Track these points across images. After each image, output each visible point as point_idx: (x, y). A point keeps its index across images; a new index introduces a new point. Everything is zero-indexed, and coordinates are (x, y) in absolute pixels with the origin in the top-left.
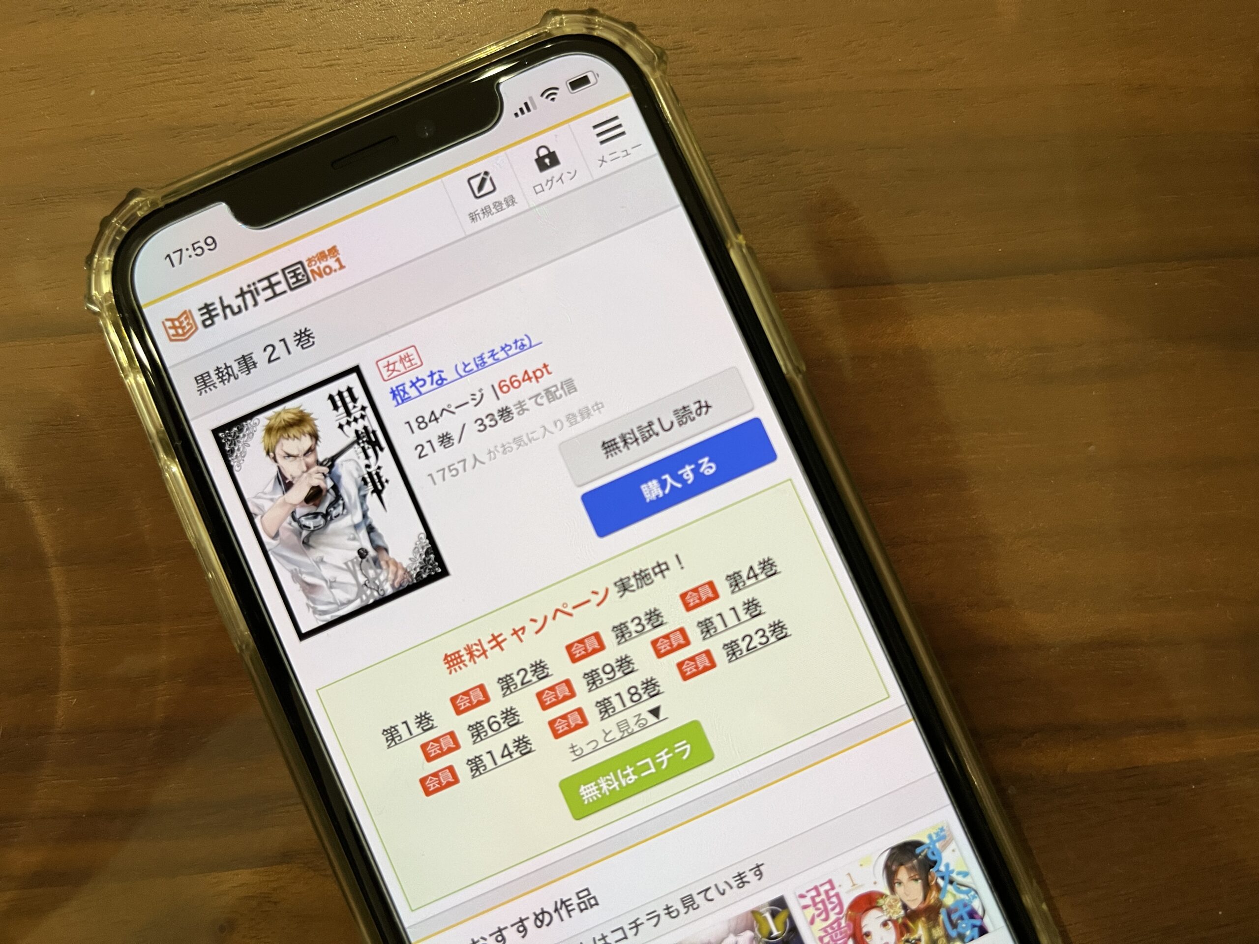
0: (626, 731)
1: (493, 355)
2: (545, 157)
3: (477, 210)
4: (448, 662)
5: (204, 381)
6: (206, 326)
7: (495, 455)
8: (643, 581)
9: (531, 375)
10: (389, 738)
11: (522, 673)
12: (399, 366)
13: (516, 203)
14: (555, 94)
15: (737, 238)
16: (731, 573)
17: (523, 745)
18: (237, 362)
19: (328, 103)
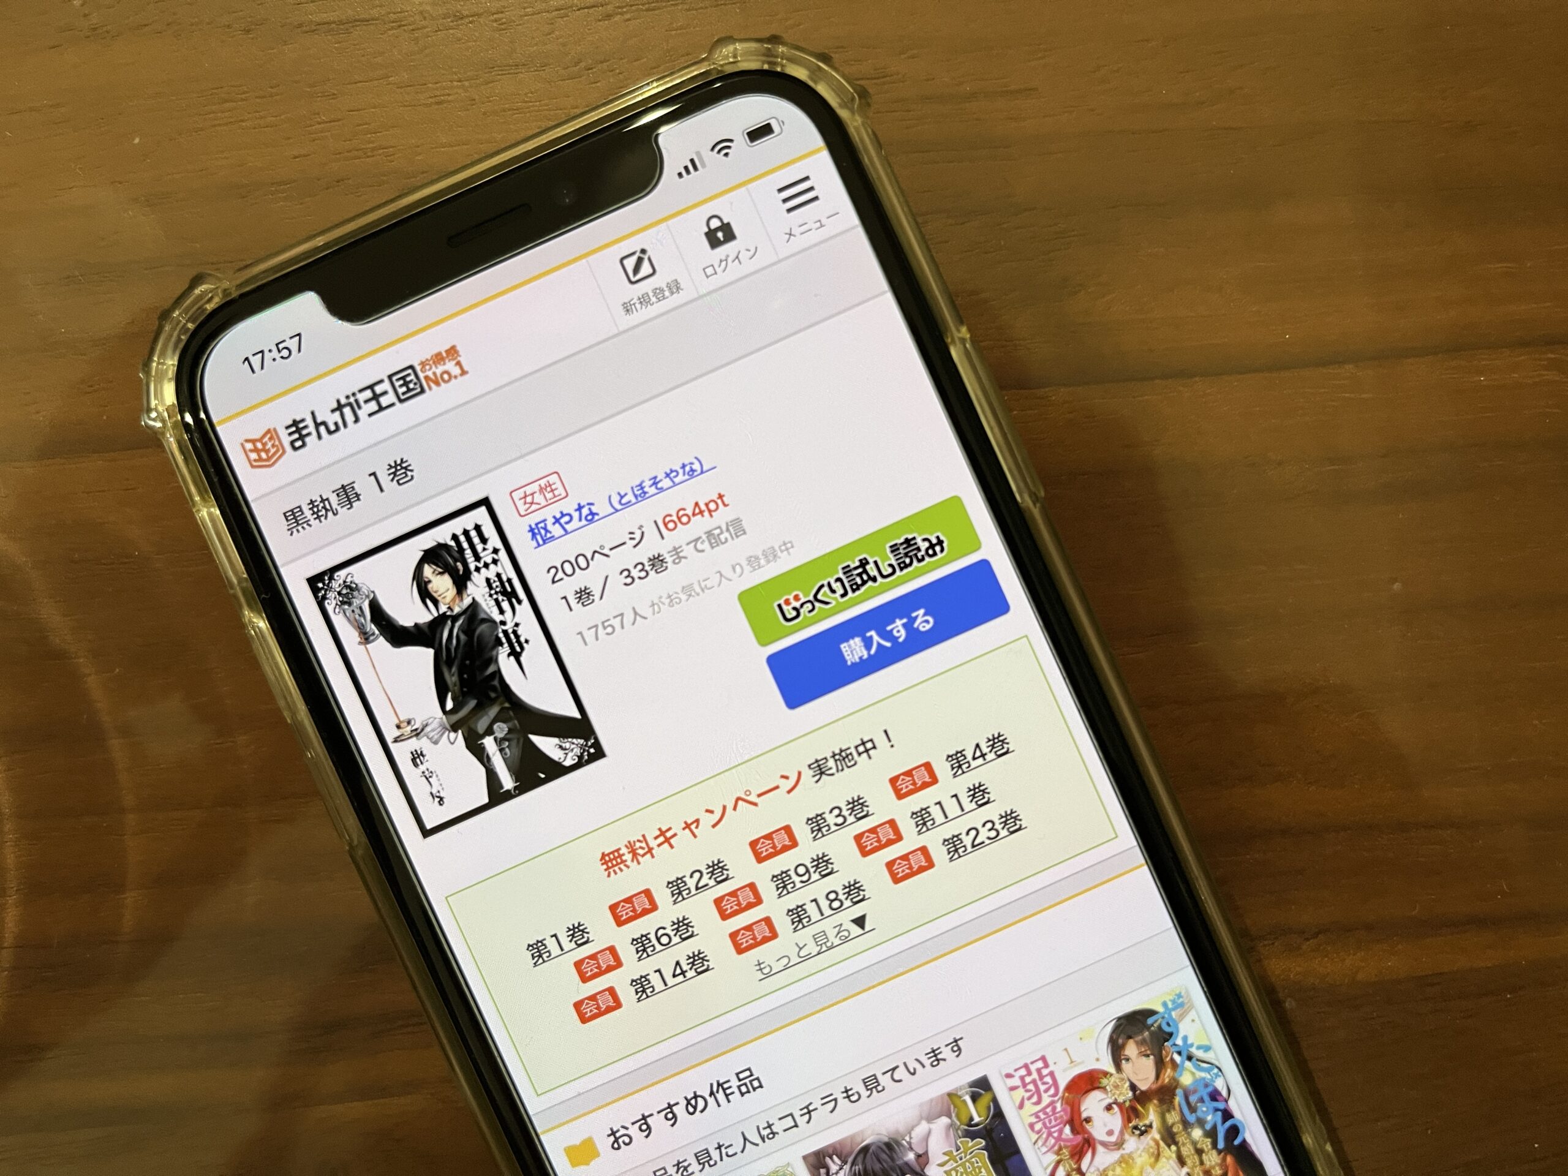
0: (824, 945)
1: (655, 484)
2: (717, 229)
3: (632, 299)
4: (606, 863)
5: (295, 518)
6: (295, 449)
7: (660, 608)
8: (843, 762)
9: (703, 507)
10: (535, 955)
11: (697, 875)
12: (538, 498)
13: (682, 290)
14: (729, 147)
15: (959, 331)
16: (952, 752)
17: (699, 962)
18: (335, 494)
19: (437, 152)
